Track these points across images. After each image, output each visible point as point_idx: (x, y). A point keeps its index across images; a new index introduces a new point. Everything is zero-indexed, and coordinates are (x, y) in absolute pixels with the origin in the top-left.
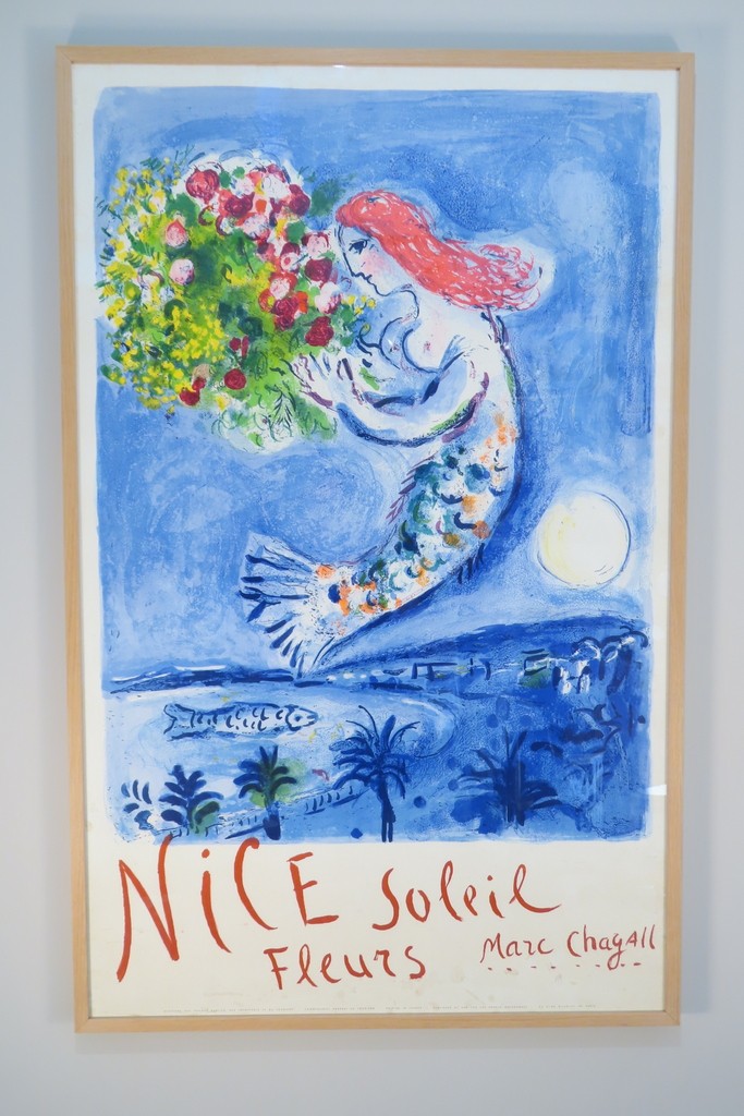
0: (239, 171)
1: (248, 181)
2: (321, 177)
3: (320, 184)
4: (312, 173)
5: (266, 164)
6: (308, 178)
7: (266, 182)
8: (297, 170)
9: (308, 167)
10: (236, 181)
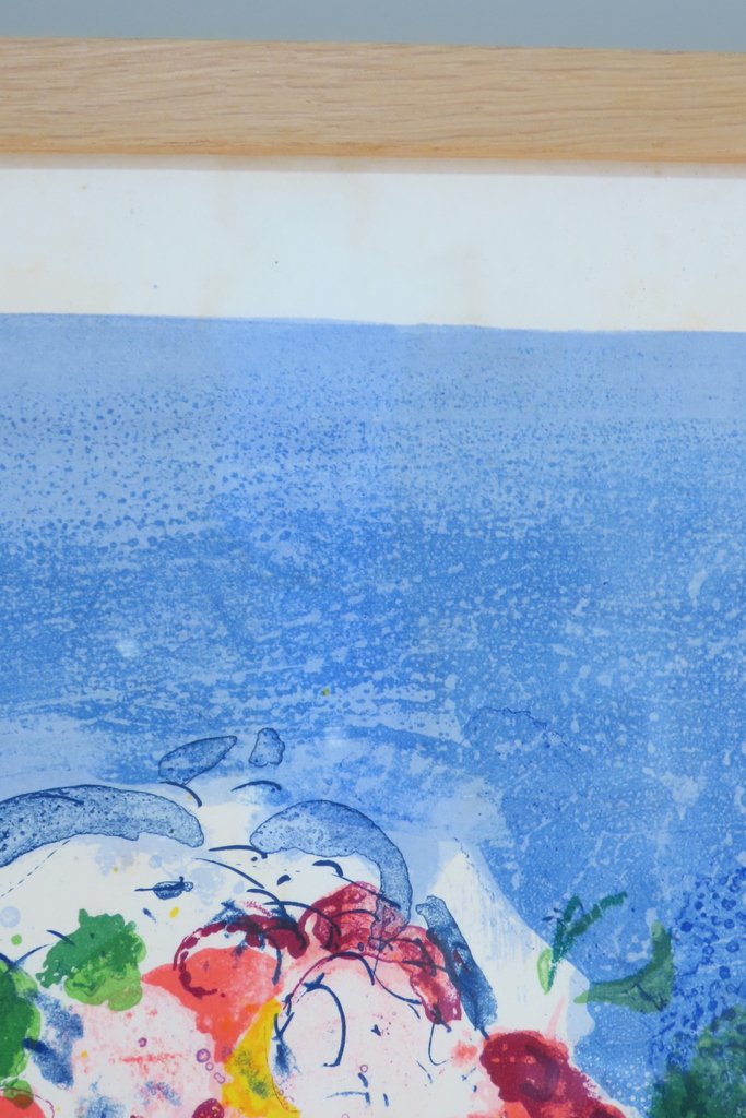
0: (99, 948)
1: (172, 1023)
2: (712, 969)
3: (707, 1016)
4: (647, 944)
5: (309, 884)
6: (621, 975)
7: (310, 1024)
8: (535, 920)
9: (616, 899)
10: (73, 1027)
